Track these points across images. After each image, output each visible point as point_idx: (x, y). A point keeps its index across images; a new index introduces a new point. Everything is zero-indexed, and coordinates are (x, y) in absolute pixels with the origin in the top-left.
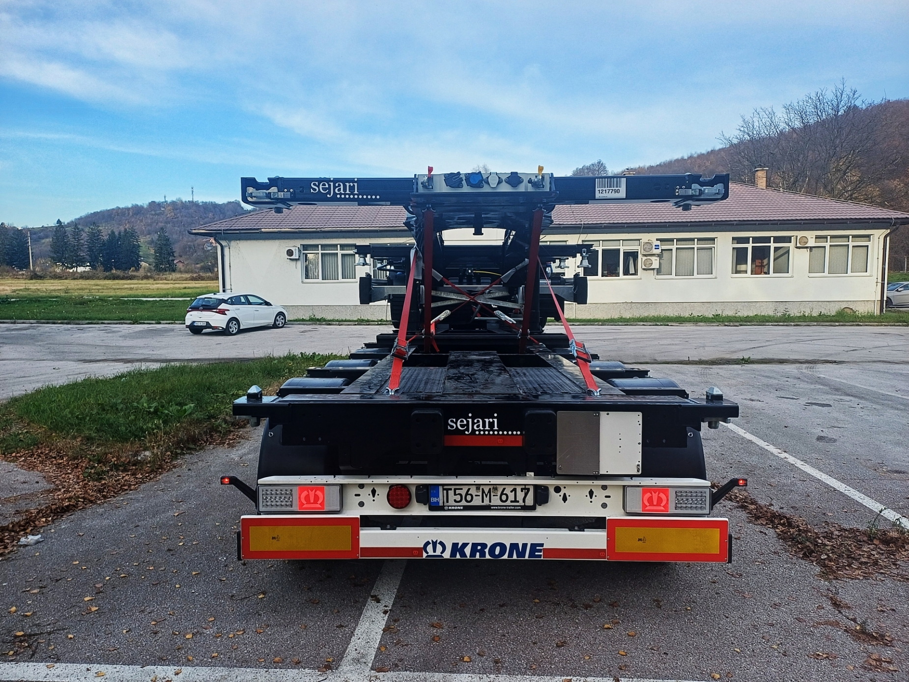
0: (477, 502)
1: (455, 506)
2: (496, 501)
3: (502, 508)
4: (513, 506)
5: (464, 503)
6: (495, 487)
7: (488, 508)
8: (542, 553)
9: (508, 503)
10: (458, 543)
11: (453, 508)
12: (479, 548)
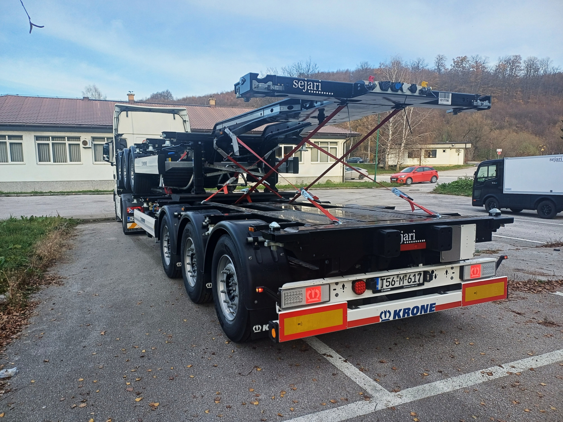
0: (397, 285)
1: (386, 289)
2: (406, 283)
3: (409, 286)
4: (414, 285)
5: (391, 286)
6: (405, 275)
7: (402, 287)
8: (435, 309)
9: (412, 283)
10: (397, 310)
11: (386, 290)
12: (407, 311)
